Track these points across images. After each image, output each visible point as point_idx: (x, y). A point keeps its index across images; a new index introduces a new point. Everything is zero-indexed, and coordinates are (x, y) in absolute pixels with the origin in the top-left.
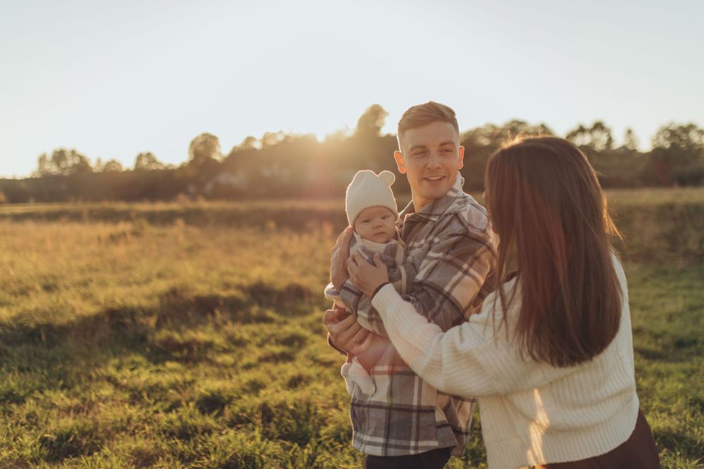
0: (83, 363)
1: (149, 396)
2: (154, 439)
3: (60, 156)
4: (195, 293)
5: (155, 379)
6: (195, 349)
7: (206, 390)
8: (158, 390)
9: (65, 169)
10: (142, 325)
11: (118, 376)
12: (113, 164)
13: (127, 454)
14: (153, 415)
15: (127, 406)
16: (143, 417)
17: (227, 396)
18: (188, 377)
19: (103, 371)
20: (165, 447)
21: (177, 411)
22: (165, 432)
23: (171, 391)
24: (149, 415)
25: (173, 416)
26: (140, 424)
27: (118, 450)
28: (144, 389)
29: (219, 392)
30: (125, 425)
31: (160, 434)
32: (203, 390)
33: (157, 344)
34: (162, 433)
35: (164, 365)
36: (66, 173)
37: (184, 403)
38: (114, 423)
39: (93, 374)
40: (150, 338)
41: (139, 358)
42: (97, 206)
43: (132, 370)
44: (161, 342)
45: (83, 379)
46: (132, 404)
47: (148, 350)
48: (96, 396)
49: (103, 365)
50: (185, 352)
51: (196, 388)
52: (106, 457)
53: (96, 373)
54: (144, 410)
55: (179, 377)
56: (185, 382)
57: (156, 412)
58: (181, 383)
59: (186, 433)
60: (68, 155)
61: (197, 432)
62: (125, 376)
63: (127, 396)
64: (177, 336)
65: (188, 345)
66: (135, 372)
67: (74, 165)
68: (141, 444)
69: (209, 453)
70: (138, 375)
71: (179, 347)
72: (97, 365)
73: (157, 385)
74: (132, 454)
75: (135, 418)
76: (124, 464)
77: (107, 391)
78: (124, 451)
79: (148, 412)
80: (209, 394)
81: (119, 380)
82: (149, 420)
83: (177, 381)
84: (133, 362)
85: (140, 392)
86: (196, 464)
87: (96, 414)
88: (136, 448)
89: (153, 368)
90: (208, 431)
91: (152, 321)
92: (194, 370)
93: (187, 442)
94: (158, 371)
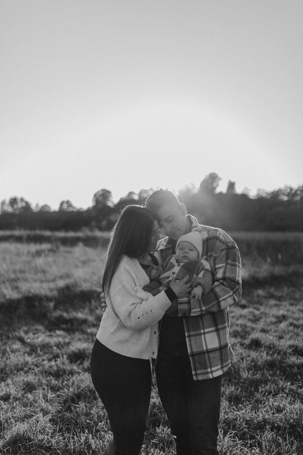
0: (6, 328)
1: (41, 350)
2: (39, 376)
3: (14, 201)
4: (81, 289)
5: (48, 340)
6: (76, 323)
7: (76, 349)
8: (48, 347)
9: (16, 209)
10: (45, 307)
11: (25, 337)
12: (45, 207)
13: (21, 385)
14: (41, 362)
15: (26, 355)
16: (36, 363)
17: (88, 353)
18: (67, 340)
19: (17, 334)
20: (44, 381)
21: (56, 361)
22: (46, 372)
23: (55, 348)
24: (39, 362)
25: (53, 363)
26: (32, 367)
27: (16, 381)
28: (39, 346)
29: (84, 350)
30: (23, 367)
31: (43, 374)
32: (74, 349)
33: (53, 319)
34: (44, 373)
35: (55, 332)
36: (17, 212)
37: (61, 355)
38: (17, 365)
39: (10, 335)
40: (49, 315)
41: (41, 328)
42: (32, 233)
43: (34, 334)
44: (55, 318)
45: (4, 337)
46: (30, 354)
47: (47, 322)
48: (10, 348)
49: (17, 330)
50: (69, 325)
51: (71, 347)
52: (8, 385)
53: (12, 335)
54: (37, 359)
55: (61, 340)
56: (64, 343)
57: (44, 360)
58: (62, 343)
59: (58, 374)
60: (19, 200)
61: (65, 374)
62: (29, 338)
63: (28, 349)
64: (65, 315)
65: (71, 321)
66: (36, 336)
67: (22, 207)
68: (30, 378)
69: (69, 386)
70: (38, 338)
71: (66, 321)
72: (15, 330)
73: (47, 344)
74: (24, 384)
75: (30, 363)
76: (17, 390)
77: (17, 346)
78: (20, 382)
79: (39, 360)
80: (77, 351)
81: (26, 339)
82: (38, 365)
83: (60, 342)
84: (37, 329)
85: (36, 348)
86: (60, 393)
87: (7, 359)
88: (27, 381)
89: (48, 333)
90: (72, 373)
91: (52, 305)
92: (73, 336)
93: (58, 379)
94: (50, 336)
